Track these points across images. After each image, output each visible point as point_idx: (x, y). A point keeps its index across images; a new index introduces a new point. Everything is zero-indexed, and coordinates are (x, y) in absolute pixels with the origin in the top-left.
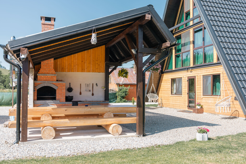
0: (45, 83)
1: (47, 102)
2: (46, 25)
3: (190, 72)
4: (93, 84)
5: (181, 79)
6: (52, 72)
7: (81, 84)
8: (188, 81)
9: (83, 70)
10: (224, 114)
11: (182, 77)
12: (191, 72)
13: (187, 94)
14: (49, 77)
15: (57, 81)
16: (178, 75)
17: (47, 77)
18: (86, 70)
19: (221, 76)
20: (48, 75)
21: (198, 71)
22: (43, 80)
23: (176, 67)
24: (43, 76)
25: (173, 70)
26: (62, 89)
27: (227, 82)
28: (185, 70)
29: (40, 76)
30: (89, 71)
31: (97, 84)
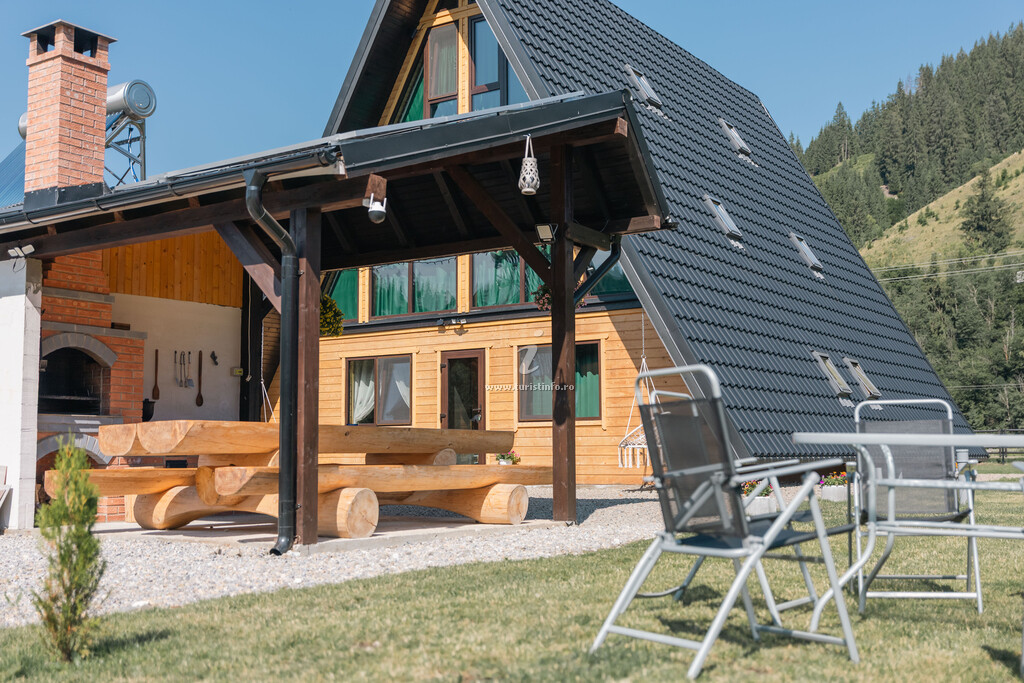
0: (69, 335)
1: (77, 422)
2: (79, 67)
3: (453, 332)
4: (200, 353)
5: (406, 359)
6: (97, 283)
7: (157, 351)
8: (446, 370)
9: (166, 290)
10: (617, 482)
11: (411, 354)
12: (460, 335)
13: (441, 418)
14: (83, 304)
15: (113, 326)
16: (391, 344)
17: (79, 304)
18: (177, 288)
19: (603, 348)
20: (81, 296)
21: (496, 328)
22: (60, 318)
23: (373, 312)
24: (60, 301)
25: (360, 321)
26: (131, 367)
27: (628, 371)
28: (431, 323)
29: (50, 300)
30: (189, 298)
31: (213, 357)
